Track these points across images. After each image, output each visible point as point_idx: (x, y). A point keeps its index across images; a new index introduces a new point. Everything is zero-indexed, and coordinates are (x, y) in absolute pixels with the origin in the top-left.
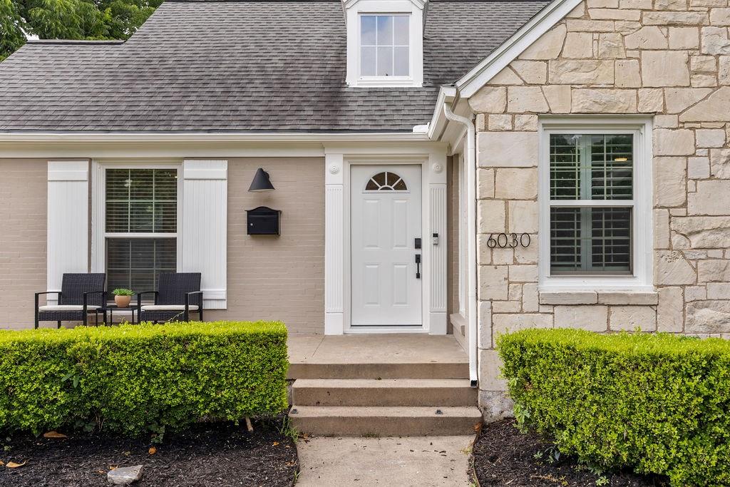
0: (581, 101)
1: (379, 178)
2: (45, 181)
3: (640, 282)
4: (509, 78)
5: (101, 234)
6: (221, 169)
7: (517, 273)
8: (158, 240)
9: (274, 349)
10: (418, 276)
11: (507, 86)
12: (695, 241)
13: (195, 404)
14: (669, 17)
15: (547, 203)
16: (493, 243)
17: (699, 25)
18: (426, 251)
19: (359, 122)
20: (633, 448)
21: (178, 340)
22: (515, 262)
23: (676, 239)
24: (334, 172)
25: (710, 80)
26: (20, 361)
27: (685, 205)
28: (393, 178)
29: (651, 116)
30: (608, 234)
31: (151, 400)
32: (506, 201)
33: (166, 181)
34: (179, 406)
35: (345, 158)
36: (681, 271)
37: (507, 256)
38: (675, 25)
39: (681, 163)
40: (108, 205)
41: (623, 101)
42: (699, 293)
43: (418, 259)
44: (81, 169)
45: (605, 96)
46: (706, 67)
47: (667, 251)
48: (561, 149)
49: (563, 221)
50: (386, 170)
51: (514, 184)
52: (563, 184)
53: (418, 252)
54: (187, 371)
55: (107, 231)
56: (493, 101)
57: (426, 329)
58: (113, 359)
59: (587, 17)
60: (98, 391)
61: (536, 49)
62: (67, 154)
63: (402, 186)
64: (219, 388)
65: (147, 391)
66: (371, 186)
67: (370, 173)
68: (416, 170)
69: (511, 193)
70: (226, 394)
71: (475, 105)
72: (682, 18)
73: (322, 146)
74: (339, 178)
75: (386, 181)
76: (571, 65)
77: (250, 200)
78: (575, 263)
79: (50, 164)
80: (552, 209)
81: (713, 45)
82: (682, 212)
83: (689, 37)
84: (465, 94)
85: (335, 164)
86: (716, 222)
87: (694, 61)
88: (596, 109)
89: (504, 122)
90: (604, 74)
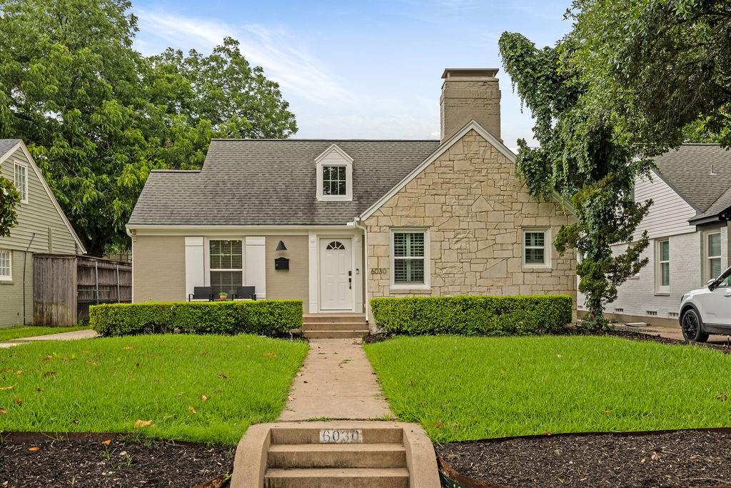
0: (404, 222)
1: (333, 244)
2: (184, 246)
3: (426, 286)
4: (378, 213)
5: (208, 270)
6: (262, 240)
7: (382, 283)
8: (233, 272)
9: (299, 307)
10: (350, 288)
11: (378, 216)
12: (444, 271)
13: (273, 324)
14: (435, 192)
15: (393, 258)
16: (373, 272)
17: (446, 195)
18: (353, 277)
19: (324, 220)
20: (400, 325)
21: (268, 304)
22: (381, 279)
23: (437, 270)
24: (313, 242)
25: (450, 214)
26: (220, 309)
27: (440, 259)
28: (339, 244)
29: (429, 227)
30: (416, 269)
31: (260, 322)
32: (378, 257)
33: (237, 245)
34: (269, 325)
35: (317, 236)
36: (440, 282)
37: (379, 276)
38: (437, 195)
39: (439, 244)
40: (211, 256)
41: (419, 222)
42: (446, 290)
43: (350, 280)
44: (199, 241)
45: (412, 220)
46: (447, 210)
47: (434, 274)
48: (399, 238)
49: (399, 264)
50: (336, 241)
51: (380, 251)
52: (399, 251)
53: (350, 277)
54: (272, 314)
55: (211, 268)
56: (373, 222)
57: (354, 311)
58: (249, 309)
59: (406, 192)
60: (243, 320)
61: (388, 203)
62: (194, 234)
63: (343, 248)
64: (281, 319)
65: (259, 320)
66: (329, 248)
67: (328, 242)
68: (349, 241)
69: (379, 254)
70: (284, 320)
71: (366, 223)
72: (439, 192)
73: (307, 231)
74: (315, 244)
75: (335, 245)
76: (401, 209)
77: (276, 255)
78: (404, 279)
79: (186, 238)
80: (395, 260)
81: (450, 202)
82: (440, 261)
83: (442, 199)
84: (363, 219)
85: (313, 238)
86: (451, 265)
87: (444, 207)
88: (409, 224)
89: (377, 229)
90: (412, 212)
